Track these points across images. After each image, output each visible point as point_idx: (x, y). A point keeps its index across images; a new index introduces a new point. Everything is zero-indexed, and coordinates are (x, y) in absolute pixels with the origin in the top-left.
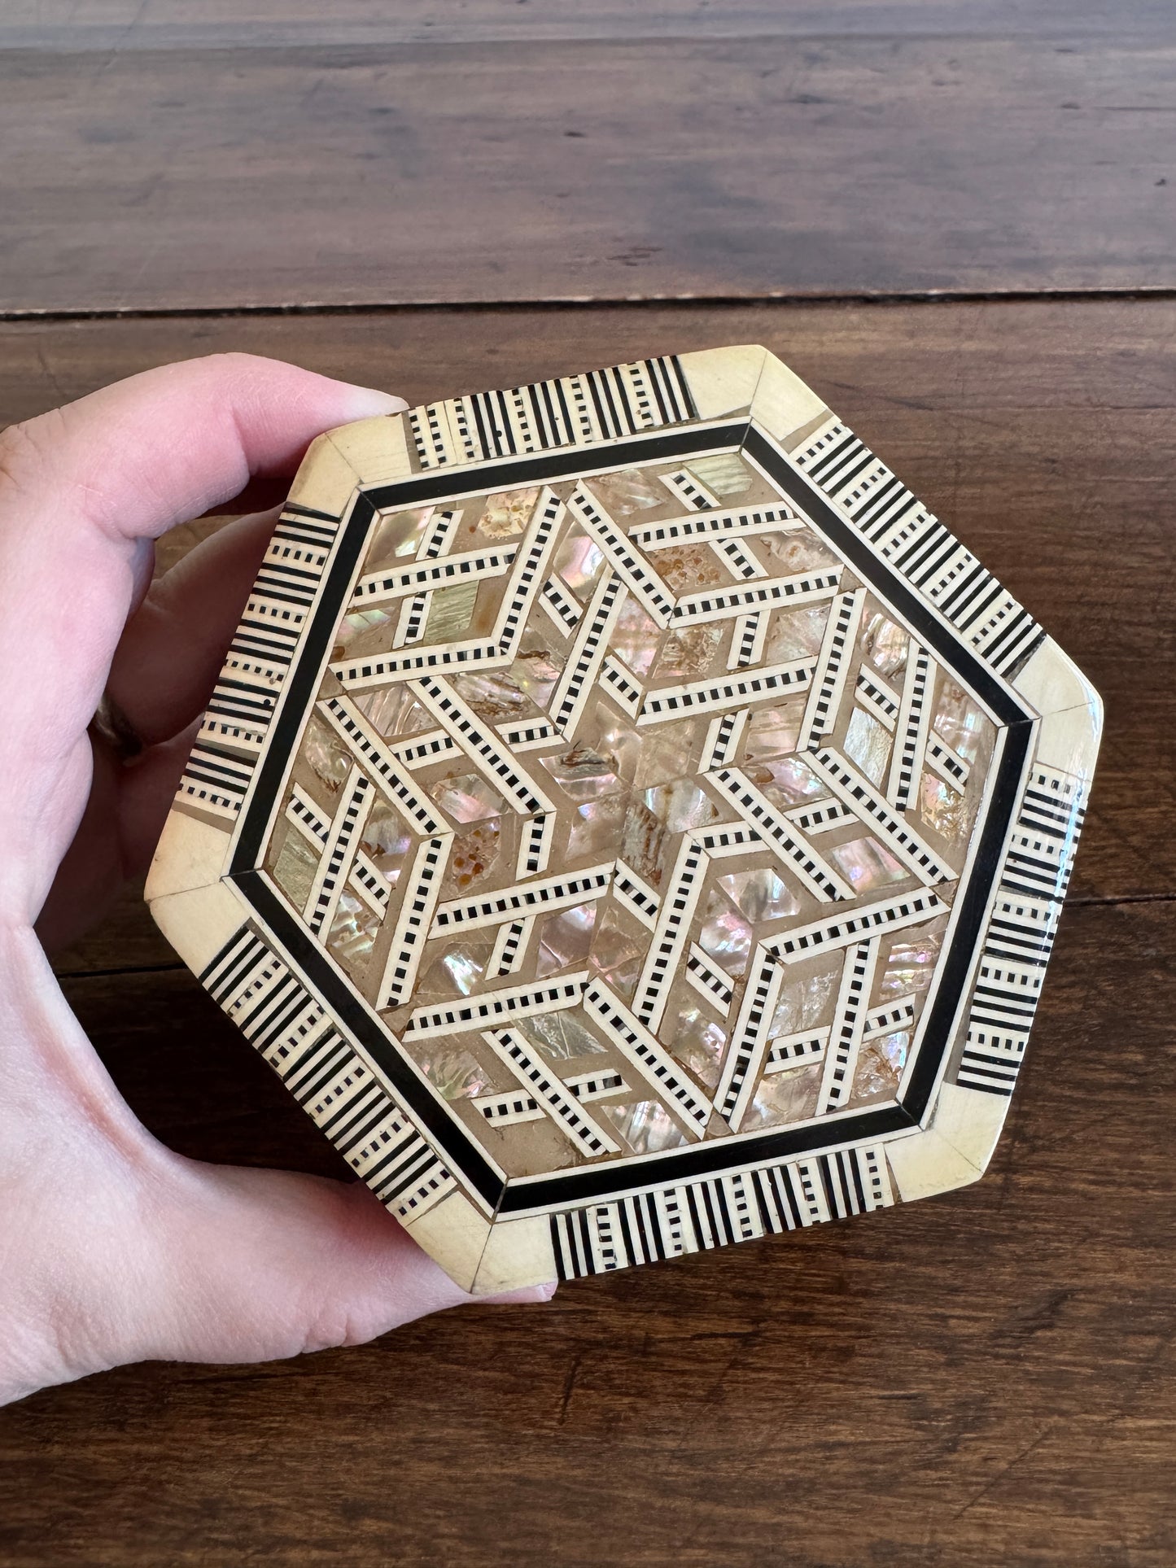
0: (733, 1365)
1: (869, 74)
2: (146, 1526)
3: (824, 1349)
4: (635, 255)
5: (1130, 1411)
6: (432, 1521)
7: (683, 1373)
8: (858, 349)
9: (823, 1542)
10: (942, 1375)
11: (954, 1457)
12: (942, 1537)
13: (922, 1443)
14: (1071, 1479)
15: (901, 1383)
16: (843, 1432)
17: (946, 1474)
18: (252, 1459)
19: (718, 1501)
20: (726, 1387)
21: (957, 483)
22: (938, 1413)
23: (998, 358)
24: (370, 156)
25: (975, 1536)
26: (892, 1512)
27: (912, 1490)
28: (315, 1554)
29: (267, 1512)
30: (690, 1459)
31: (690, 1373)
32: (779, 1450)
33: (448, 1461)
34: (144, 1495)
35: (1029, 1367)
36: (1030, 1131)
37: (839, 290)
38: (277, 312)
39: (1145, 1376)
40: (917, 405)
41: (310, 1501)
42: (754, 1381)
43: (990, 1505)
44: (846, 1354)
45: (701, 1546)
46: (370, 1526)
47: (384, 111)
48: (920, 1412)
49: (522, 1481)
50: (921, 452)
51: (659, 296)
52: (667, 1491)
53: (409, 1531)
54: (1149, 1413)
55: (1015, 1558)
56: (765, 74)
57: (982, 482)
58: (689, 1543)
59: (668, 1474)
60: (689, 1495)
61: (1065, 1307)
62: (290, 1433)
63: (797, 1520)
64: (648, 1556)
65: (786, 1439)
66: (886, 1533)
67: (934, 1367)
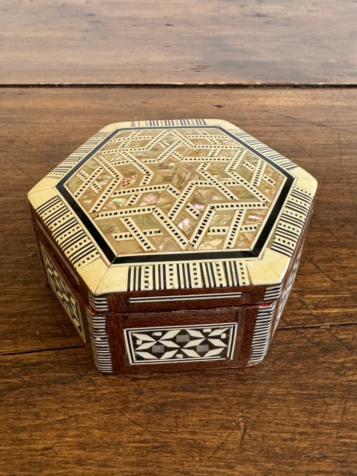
1: (283, 8)
4: (199, 68)
8: (293, 104)
21: (341, 154)
23: (350, 108)
24: (87, 31)
37: (283, 82)
38: (53, 86)
40: (320, 125)
47: (91, 15)
50: (323, 142)
51: (211, 83)
56: (242, 6)
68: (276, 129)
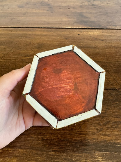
1: (100, 2)
2: (36, 134)
4: (75, 23)
5: (114, 130)
6: (58, 135)
8: (97, 34)
9: (89, 138)
12: (98, 138)
13: (97, 131)
14: (109, 135)
15: (96, 127)
16: (91, 130)
17: (99, 134)
18: (43, 130)
19: (80, 135)
20: (81, 127)
21: (106, 49)
22: (99, 129)
23: (111, 36)
24: (48, 10)
25: (101, 138)
26: (94, 136)
27: (96, 135)
28: (49, 137)
29: (45, 134)
30: (78, 132)
35: (106, 126)
37: (95, 28)
38: (40, 28)
39: (116, 127)
40: (102, 40)
41: (48, 133)
42: (84, 126)
43: (102, 136)
44: (91, 125)
46: (53, 135)
47: (49, 5)
48: (97, 129)
49: (65, 132)
50: (102, 45)
51: (77, 28)
53: (56, 136)
54: (116, 130)
55: (104, 140)
56: (89, 2)
57: (108, 49)
58: (78, 137)
59: (76, 133)
60: (78, 134)
61: (110, 122)
63: (87, 136)
64: (75, 138)
65: (86, 131)
66: (94, 138)
67: (99, 126)
68: (92, 41)
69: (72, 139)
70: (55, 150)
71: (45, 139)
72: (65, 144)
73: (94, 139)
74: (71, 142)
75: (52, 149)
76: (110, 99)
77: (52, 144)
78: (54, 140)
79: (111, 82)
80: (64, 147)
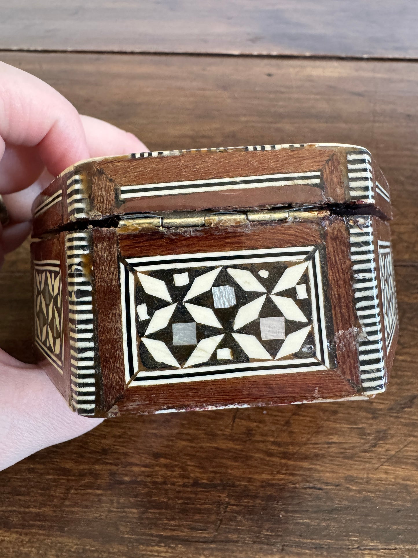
0: (294, 414)
2: (82, 456)
3: (327, 411)
4: (255, 40)
6: (184, 460)
7: (276, 416)
8: (337, 75)
9: (328, 475)
10: (371, 421)
11: (374, 449)
12: (371, 476)
13: (364, 444)
15: (355, 423)
16: (335, 439)
17: (372, 454)
18: (120, 437)
19: (289, 459)
20: (292, 421)
22: (369, 434)
23: (389, 80)
24: (158, 3)
25: (384, 476)
26: (352, 466)
27: (359, 459)
28: (143, 469)
29: (126, 454)
30: (279, 444)
31: (279, 416)
32: (311, 444)
33: (191, 441)
34: (81, 446)
35: (402, 420)
36: (402, 342)
37: (330, 54)
40: (359, 94)
41: (141, 451)
42: (301, 420)
43: (388, 466)
45: (283, 474)
46: (163, 461)
48: (362, 433)
49: (217, 449)
51: (265, 54)
52: (271, 455)
53: (176, 463)
55: (398, 484)
58: (279, 473)
59: (269, 449)
60: (279, 457)
61: (415, 401)
62: (133, 428)
63: (318, 467)
64: (264, 476)
65: (314, 440)
66: (350, 473)
67: (367, 418)
69: (250, 480)
70: (169, 533)
71: (127, 479)
72: (219, 503)
73: (350, 479)
74: (245, 493)
75: (154, 532)
76: (407, 304)
77: (158, 506)
78: (165, 483)
79: (405, 237)
80: (213, 517)
